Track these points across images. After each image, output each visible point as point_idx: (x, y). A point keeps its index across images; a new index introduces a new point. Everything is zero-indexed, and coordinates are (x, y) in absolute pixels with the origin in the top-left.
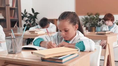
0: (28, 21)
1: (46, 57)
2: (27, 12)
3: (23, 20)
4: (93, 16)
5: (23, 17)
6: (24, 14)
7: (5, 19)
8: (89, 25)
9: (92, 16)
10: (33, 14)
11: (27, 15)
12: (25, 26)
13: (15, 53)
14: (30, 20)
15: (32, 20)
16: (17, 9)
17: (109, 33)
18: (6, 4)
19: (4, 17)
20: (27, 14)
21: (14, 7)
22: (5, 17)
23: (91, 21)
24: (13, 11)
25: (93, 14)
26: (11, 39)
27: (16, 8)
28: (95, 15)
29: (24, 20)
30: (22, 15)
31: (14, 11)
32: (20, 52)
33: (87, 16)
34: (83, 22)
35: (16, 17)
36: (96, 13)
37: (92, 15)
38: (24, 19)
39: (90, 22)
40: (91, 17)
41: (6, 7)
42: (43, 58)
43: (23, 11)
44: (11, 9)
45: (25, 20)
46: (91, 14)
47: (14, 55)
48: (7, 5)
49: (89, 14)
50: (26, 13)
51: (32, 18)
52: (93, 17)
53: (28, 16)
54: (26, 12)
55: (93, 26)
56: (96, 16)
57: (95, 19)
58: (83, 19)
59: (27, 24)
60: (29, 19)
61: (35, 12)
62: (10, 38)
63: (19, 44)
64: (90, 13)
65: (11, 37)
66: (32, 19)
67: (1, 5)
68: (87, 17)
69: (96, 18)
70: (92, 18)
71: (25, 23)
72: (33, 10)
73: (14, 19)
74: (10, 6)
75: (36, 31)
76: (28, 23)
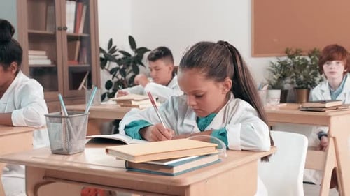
0: (118, 72)
1: (137, 161)
2: (115, 47)
3: (104, 70)
4: (301, 58)
5: (103, 62)
6: (107, 51)
7: (53, 66)
8: (292, 83)
9: (298, 59)
10: (132, 53)
11: (115, 56)
12: (109, 85)
13: (67, 154)
14: (124, 68)
15: (131, 68)
16: (89, 38)
17: (337, 108)
18: (58, 25)
19: (52, 61)
20: (117, 53)
21: (81, 32)
22: (54, 61)
23: (298, 71)
24: (76, 44)
25: (301, 52)
26: (60, 117)
27: (86, 35)
28: (310, 56)
29: (107, 70)
30: (102, 55)
31: (78, 43)
32: (81, 152)
33: (284, 58)
34: (272, 74)
35: (86, 61)
36: (312, 48)
37: (301, 55)
38: (106, 67)
39: (294, 74)
40: (297, 61)
41: (58, 34)
42: (129, 162)
43: (104, 45)
44: (72, 39)
45: (110, 70)
46: (298, 53)
47: (66, 156)
48: (60, 29)
49: (291, 53)
50: (113, 50)
51: (129, 63)
52: (303, 60)
53: (117, 58)
54: (113, 46)
55: (300, 86)
56: (313, 57)
57: (308, 67)
58: (274, 66)
59: (116, 79)
60: (121, 67)
61: (138, 46)
62: (57, 117)
63: (79, 132)
64: (294, 50)
65: (59, 113)
66: (128, 66)
67: (46, 29)
68: (285, 62)
69: (310, 63)
70: (299, 65)
71: (110, 77)
72: (132, 41)
73: (79, 66)
74: (68, 30)
75: (135, 99)
76: (117, 77)
